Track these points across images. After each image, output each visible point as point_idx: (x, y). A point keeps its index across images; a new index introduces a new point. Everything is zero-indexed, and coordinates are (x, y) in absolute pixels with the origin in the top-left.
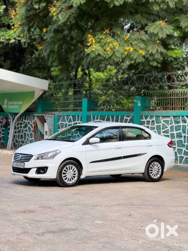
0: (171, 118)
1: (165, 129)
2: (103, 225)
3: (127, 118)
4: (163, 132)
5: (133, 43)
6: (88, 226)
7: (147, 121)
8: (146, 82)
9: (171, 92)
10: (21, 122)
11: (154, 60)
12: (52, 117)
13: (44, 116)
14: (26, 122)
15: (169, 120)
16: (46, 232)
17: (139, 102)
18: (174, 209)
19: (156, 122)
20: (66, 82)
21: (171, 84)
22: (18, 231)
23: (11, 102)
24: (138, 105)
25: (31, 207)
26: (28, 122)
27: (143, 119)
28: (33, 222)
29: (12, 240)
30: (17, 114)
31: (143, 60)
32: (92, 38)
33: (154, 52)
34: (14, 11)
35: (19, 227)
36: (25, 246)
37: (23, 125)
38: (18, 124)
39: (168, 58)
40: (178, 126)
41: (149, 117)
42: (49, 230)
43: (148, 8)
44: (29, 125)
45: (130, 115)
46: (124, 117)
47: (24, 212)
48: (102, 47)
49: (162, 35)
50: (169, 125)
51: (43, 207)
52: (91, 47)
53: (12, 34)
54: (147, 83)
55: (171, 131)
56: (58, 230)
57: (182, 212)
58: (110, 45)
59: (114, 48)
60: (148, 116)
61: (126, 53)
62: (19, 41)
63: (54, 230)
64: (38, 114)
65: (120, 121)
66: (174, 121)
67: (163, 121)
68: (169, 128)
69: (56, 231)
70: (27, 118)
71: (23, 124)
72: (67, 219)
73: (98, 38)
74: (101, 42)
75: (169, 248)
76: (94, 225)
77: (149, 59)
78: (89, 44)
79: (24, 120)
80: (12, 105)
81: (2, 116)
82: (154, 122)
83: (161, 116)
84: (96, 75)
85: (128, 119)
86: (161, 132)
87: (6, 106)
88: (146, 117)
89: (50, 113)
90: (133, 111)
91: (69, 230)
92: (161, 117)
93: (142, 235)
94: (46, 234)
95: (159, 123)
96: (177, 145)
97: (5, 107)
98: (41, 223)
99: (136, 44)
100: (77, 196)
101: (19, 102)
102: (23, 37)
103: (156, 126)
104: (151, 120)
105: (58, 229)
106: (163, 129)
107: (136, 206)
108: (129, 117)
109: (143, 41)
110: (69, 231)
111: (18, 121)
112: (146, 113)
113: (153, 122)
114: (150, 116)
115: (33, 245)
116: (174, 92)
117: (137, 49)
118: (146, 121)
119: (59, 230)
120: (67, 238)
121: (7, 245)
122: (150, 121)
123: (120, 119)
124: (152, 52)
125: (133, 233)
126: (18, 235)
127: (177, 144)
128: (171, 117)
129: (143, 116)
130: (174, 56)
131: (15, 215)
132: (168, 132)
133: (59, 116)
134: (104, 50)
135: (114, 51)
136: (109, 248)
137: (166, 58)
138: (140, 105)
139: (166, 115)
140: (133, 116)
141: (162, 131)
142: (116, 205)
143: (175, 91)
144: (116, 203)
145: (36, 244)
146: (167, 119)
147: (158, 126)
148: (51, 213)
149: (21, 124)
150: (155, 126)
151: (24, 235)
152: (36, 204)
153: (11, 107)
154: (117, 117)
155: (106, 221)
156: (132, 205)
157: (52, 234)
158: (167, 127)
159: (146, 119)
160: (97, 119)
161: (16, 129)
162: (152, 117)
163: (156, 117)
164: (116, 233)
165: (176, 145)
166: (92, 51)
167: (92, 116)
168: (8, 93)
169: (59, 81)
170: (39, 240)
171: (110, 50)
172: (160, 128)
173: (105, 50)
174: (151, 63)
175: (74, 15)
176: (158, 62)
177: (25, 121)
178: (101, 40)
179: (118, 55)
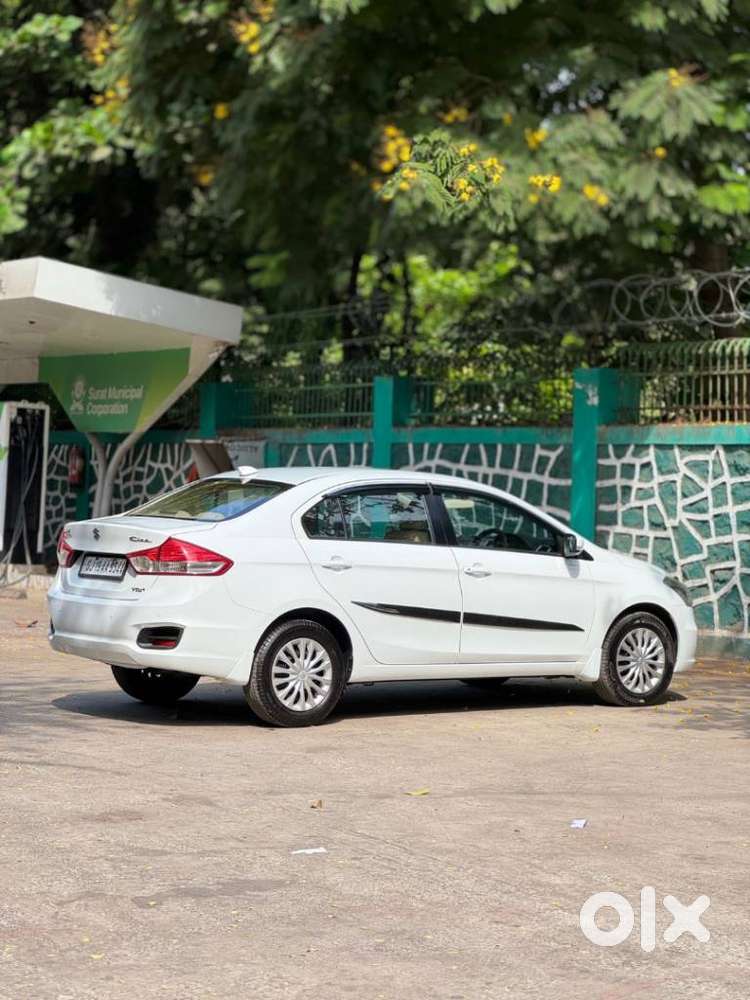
0: (718, 453)
1: (692, 494)
2: (395, 870)
3: (545, 453)
4: (685, 509)
5: (563, 159)
6: (336, 870)
7: (623, 465)
8: (622, 311)
9: (718, 350)
10: (141, 469)
11: (646, 225)
12: (256, 449)
13: (226, 444)
14: (159, 470)
15: (707, 462)
16: (173, 893)
17: (593, 389)
18: (687, 808)
19: (659, 469)
20: (315, 310)
21: (717, 320)
22: (65, 888)
23: (99, 391)
24: (589, 403)
25: (133, 800)
26: (167, 470)
27: (607, 456)
28: (129, 857)
29: (37, 923)
30: (123, 437)
31: (604, 225)
32: (401, 141)
33: (645, 192)
34: (102, 35)
35: (70, 875)
36: (83, 944)
37: (145, 482)
38: (126, 478)
39: (701, 219)
40: (742, 483)
41: (632, 448)
42: (184, 884)
43: (621, 19)
44: (169, 478)
45: (559, 442)
46: (534, 447)
47: (104, 818)
48: (440, 174)
49: (676, 127)
50: (707, 481)
51: (180, 800)
52: (397, 174)
53: (100, 126)
54: (622, 317)
55: (716, 505)
56: (220, 887)
57: (715, 820)
58: (471, 167)
59: (488, 179)
60: (628, 445)
61: (533, 199)
62: (129, 152)
63: (202, 886)
64: (204, 438)
65: (520, 463)
66: (729, 466)
67: (686, 464)
68: (708, 493)
69: (210, 890)
70: (161, 453)
71: (148, 476)
72: (263, 845)
73: (425, 141)
74: (435, 154)
75: (629, 955)
76: (359, 868)
77: (627, 221)
78: (386, 166)
79: (149, 462)
80: (103, 402)
81: (67, 447)
82: (652, 469)
83: (680, 446)
84: (437, 281)
85: (548, 459)
86: (676, 510)
87: (81, 408)
88: (620, 450)
89: (249, 431)
90: (570, 425)
91: (259, 886)
92: (676, 451)
93: (538, 904)
94: (170, 898)
95: (671, 472)
96: (738, 559)
97: (77, 410)
98: (158, 859)
99: (573, 163)
100: (318, 759)
101: (128, 390)
102: (141, 137)
103: (660, 484)
104: (638, 462)
105: (218, 883)
106: (685, 496)
107: (542, 797)
108: (552, 448)
109: (601, 148)
110: (260, 890)
111: (126, 466)
112: (620, 433)
113: (647, 470)
114: (637, 446)
115: (114, 940)
116: (728, 350)
117: (578, 181)
118: (618, 463)
119: (223, 884)
120: (248, 916)
121: (13, 939)
122: (633, 466)
123: (521, 458)
124: (636, 196)
125: (505, 897)
126: (60, 904)
127: (741, 555)
128: (717, 448)
129: (606, 446)
130: (727, 207)
131: (67, 830)
132: (705, 507)
133: (284, 448)
134: (447, 188)
135: (484, 190)
136: (398, 954)
137: (694, 218)
138: (595, 401)
139: (698, 443)
140: (571, 446)
141: (681, 503)
142: (465, 793)
143: (733, 348)
144: (465, 786)
145: (123, 939)
146: (700, 457)
147: (666, 486)
148: (207, 822)
149: (139, 476)
150: (654, 483)
151: (86, 905)
152: (156, 786)
153: (100, 411)
154: (509, 450)
155: (412, 854)
156: (528, 791)
157: (189, 902)
158: (702, 490)
159: (619, 456)
160: (431, 456)
161: (120, 497)
162: (641, 448)
163: (658, 451)
164: (437, 898)
165: (735, 559)
166: (400, 193)
167: (411, 447)
168: (87, 357)
169: (287, 309)
170: (137, 923)
171: (470, 189)
172: (674, 493)
173: (450, 189)
174: (634, 239)
175: (328, 52)
176: (660, 233)
177: (153, 464)
178: (434, 150)
179: (501, 205)
